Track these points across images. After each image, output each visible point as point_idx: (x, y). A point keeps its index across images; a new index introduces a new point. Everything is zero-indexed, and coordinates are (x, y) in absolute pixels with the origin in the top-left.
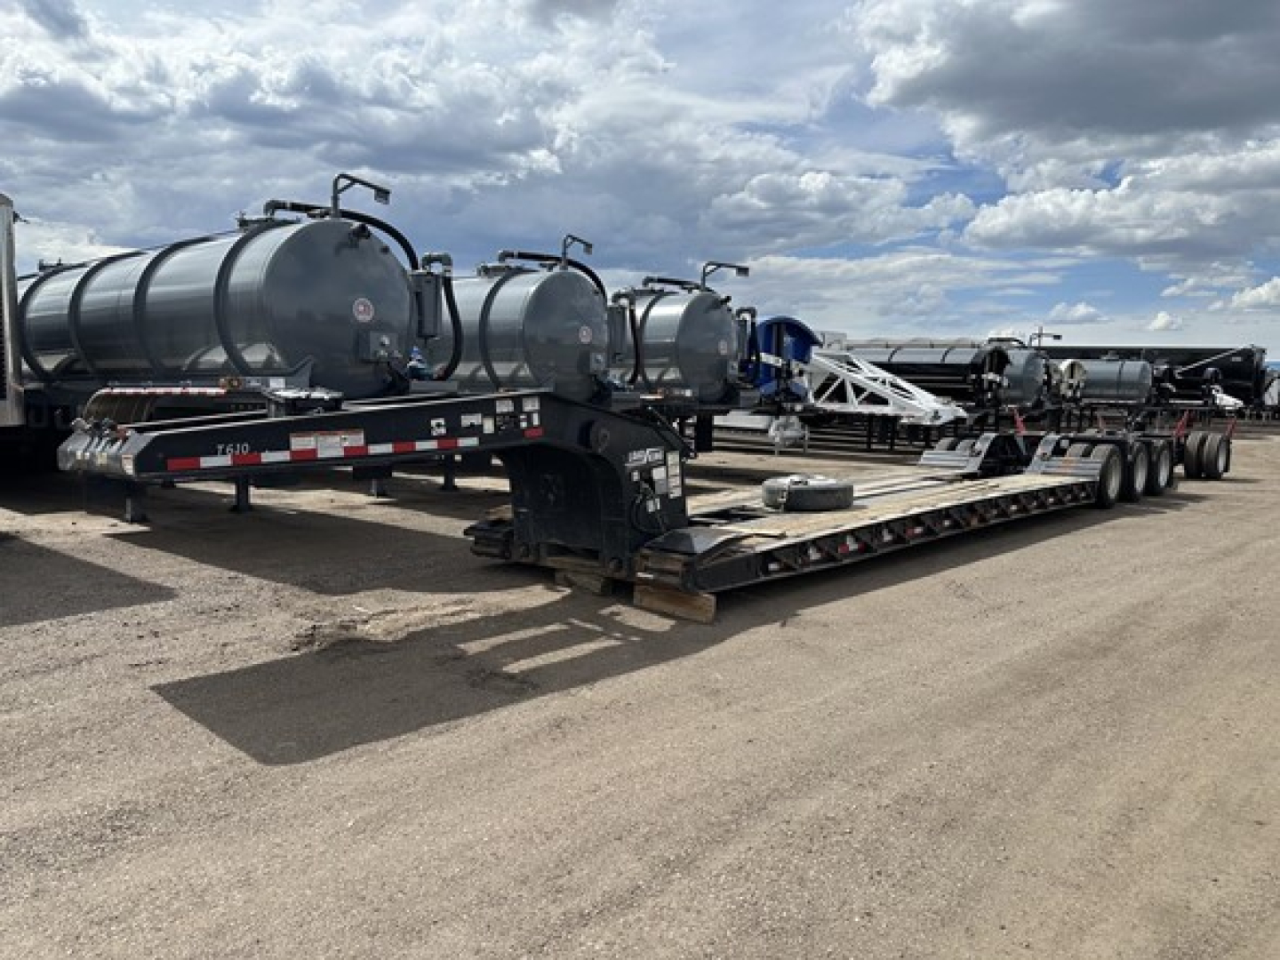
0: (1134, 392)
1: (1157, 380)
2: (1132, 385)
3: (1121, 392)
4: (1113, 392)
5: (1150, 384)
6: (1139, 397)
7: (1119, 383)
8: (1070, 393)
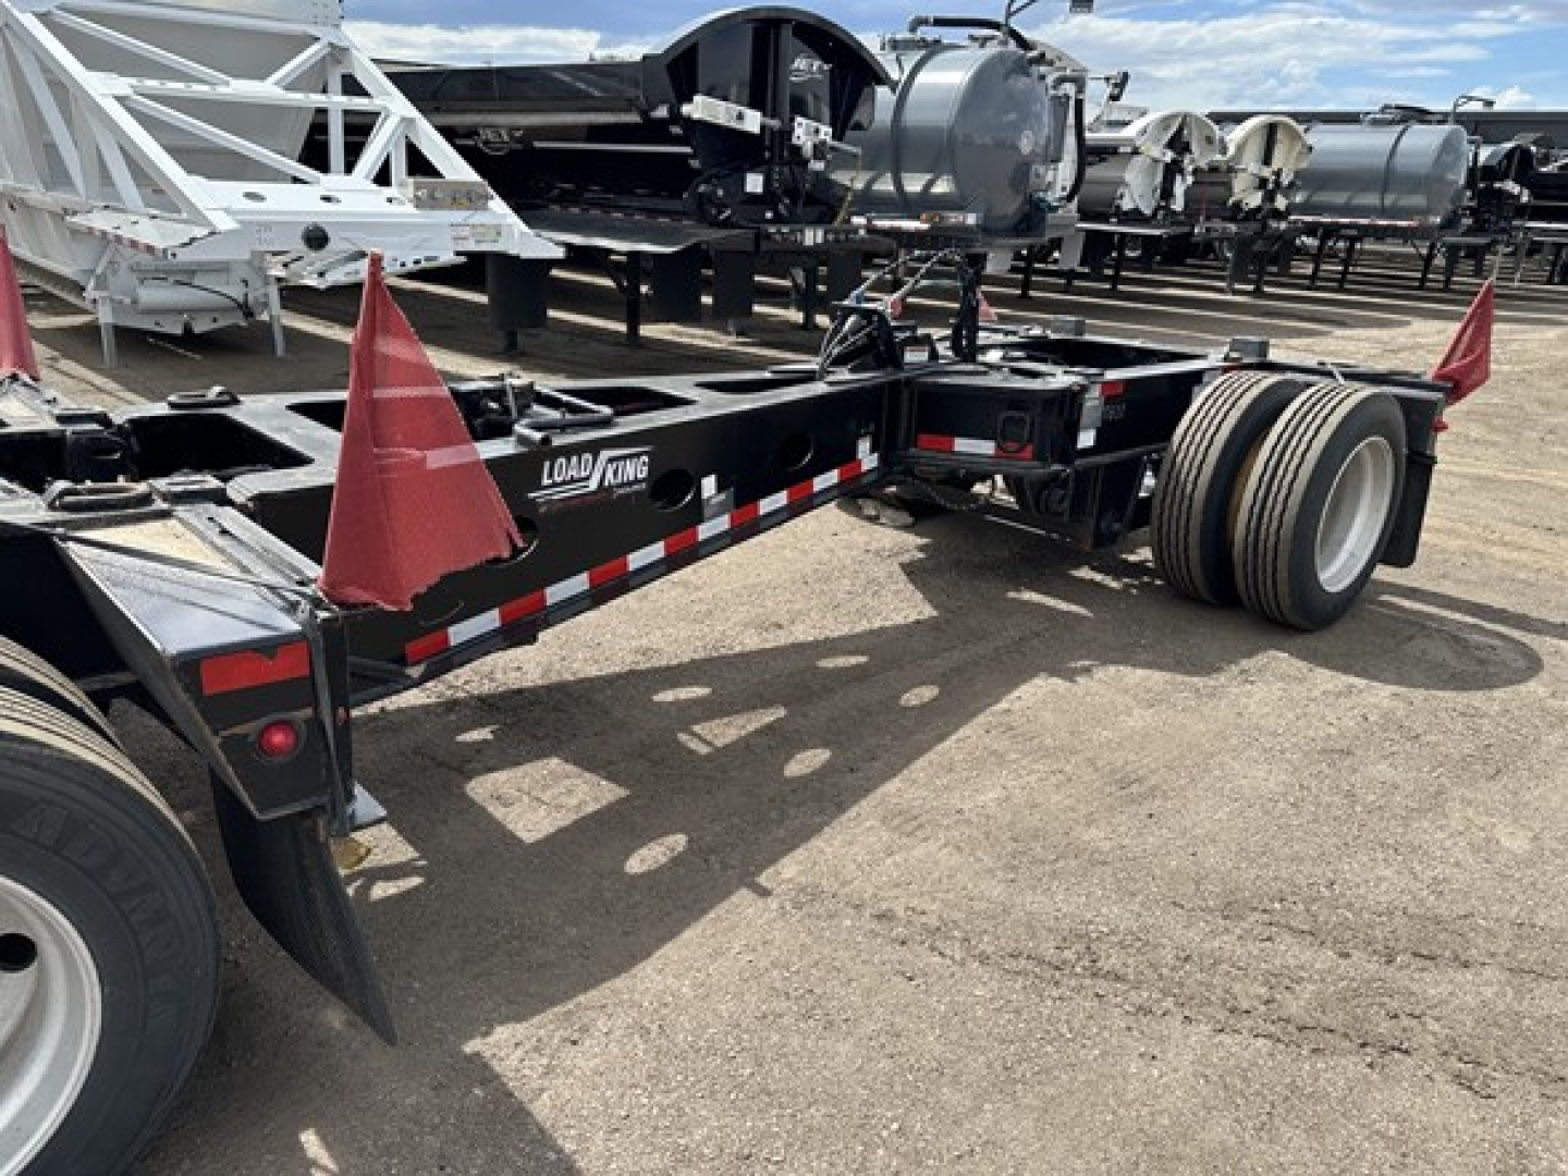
0: (1418, 200)
1: (1481, 175)
2: (1414, 182)
3: (1389, 200)
4: (1371, 199)
5: (1462, 181)
6: (1426, 212)
7: (1386, 177)
8: (1255, 200)
